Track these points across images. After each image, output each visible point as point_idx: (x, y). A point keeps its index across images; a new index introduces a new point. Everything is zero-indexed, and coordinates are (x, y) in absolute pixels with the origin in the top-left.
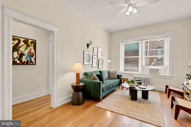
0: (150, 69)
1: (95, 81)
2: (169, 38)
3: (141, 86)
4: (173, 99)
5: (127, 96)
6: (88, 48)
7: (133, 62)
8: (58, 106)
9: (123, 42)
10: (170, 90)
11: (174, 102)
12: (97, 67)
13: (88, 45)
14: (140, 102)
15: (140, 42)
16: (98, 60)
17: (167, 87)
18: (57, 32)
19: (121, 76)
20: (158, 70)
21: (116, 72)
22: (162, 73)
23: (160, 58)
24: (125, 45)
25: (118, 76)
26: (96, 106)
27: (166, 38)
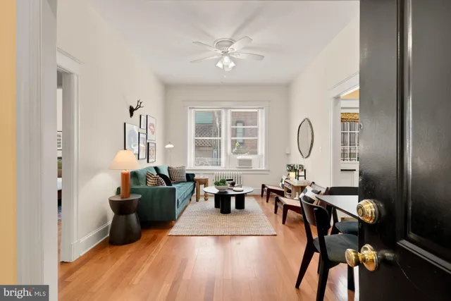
0: (240, 160)
1: (161, 186)
2: (264, 110)
3: (234, 189)
4: (277, 200)
5: (211, 211)
6: (132, 115)
7: (201, 148)
8: (81, 255)
9: (193, 108)
10: (270, 191)
11: (278, 204)
12: (146, 160)
13: (132, 110)
14: (236, 214)
15: (223, 111)
16: (148, 143)
17: (263, 186)
18: (78, 76)
19: (193, 175)
20: (250, 161)
21: (183, 169)
22: (255, 166)
23: (242, 141)
24: (196, 113)
25: (187, 175)
26: (169, 234)
27: (260, 110)
